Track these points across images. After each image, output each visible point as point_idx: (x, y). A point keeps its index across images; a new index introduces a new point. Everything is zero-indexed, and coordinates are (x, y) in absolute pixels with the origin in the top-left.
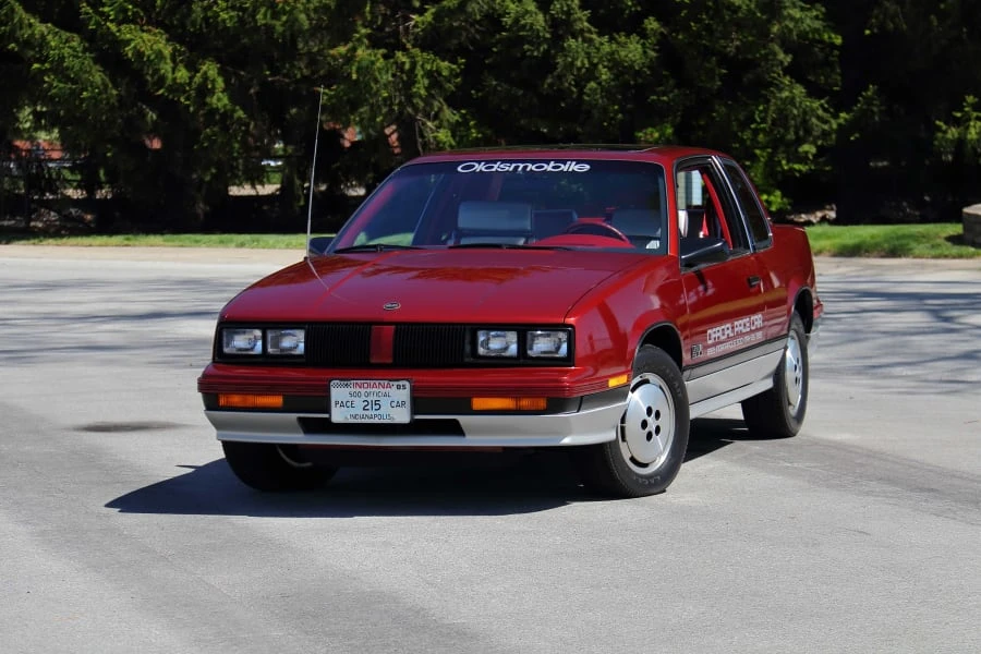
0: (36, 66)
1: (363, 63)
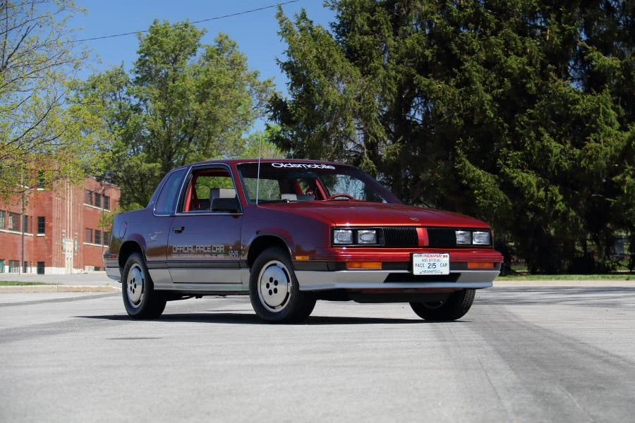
0: (476, 191)
1: (631, 185)
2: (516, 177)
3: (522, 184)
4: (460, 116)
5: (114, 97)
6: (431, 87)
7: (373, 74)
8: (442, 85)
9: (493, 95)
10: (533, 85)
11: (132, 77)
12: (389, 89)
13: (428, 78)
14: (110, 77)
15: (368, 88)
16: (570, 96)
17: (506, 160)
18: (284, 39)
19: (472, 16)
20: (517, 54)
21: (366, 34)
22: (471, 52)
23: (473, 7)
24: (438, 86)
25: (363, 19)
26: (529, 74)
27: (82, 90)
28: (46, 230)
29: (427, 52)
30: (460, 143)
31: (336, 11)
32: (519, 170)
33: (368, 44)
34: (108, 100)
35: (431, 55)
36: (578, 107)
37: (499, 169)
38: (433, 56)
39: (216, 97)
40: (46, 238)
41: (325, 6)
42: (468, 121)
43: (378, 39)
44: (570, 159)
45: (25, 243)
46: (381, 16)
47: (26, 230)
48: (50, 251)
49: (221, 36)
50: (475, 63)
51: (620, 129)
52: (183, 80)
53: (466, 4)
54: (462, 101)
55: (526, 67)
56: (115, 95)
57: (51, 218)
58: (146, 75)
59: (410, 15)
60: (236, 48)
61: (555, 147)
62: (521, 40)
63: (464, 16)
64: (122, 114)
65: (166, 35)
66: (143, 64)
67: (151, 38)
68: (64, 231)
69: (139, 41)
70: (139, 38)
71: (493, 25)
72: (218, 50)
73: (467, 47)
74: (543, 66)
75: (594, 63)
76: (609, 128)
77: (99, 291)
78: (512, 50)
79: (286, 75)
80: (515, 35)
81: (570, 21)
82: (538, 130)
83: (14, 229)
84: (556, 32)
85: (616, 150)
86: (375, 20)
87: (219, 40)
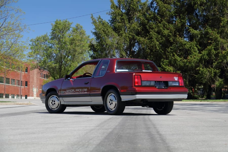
1: (202, 71)
2: (166, 68)
3: (168, 70)
4: (149, 49)
5: (44, 44)
6: (140, 40)
7: (121, 35)
8: (143, 39)
9: (159, 42)
10: (172, 39)
11: (50, 37)
12: (127, 40)
13: (139, 37)
14: (43, 38)
15: (120, 40)
16: (183, 43)
17: (163, 63)
18: (93, 25)
19: (153, 17)
20: (167, 29)
21: (120, 23)
22: (152, 29)
23: (153, 14)
24: (142, 39)
25: (119, 18)
26: (170, 36)
27: (34, 42)
28: (28, 85)
29: (139, 28)
30: (149, 57)
31: (110, 15)
32: (167, 66)
33: (120, 26)
34: (42, 45)
35: (140, 29)
36: (185, 46)
37: (161, 66)
38: (141, 30)
39: (76, 44)
40: (28, 88)
41: (107, 14)
42: (151, 51)
43: (124, 24)
44: (183, 63)
45: (21, 89)
46: (125, 17)
47: (22, 85)
48: (29, 92)
49: (77, 25)
50: (154, 32)
51: (198, 53)
52: (65, 38)
53: (151, 13)
54: (150, 44)
55: (169, 33)
56: (45, 43)
57: (29, 82)
58: (54, 37)
59: (134, 17)
60: (82, 28)
61: (179, 59)
62: (168, 25)
63: (151, 17)
64: (47, 49)
65: (60, 24)
66: (53, 33)
67: (55, 25)
68: (34, 86)
69: (52, 26)
70: (52, 25)
71: (159, 20)
72: (76, 29)
73: (151, 27)
74: (175, 33)
75: (191, 32)
76: (195, 53)
77: (27, 104)
78: (166, 28)
79: (94, 36)
80: (166, 23)
81: (183, 19)
82: (173, 54)
83: (18, 85)
84: (179, 22)
85: (197, 60)
86: (123, 18)
87: (77, 26)
